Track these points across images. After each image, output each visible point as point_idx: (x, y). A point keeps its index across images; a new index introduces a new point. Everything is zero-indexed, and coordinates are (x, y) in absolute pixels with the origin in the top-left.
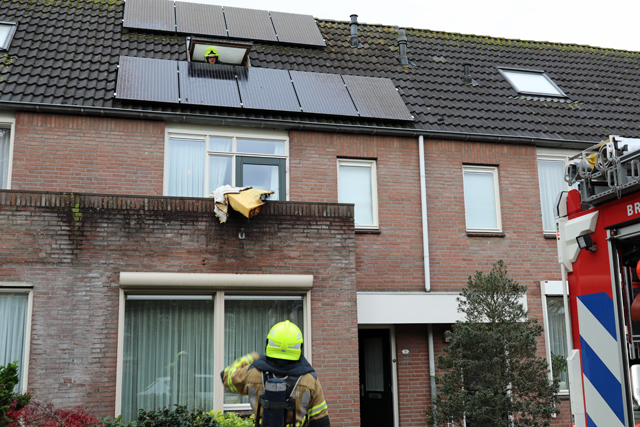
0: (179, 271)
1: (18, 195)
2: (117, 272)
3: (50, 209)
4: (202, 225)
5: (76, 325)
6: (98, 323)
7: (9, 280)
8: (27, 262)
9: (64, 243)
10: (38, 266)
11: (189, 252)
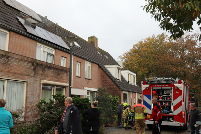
0: (50, 81)
1: (26, 58)
2: (41, 80)
3: (31, 62)
4: (53, 70)
5: (34, 92)
6: (38, 92)
7: (24, 80)
8: (27, 75)
9: (33, 71)
10: (29, 77)
11: (51, 76)
